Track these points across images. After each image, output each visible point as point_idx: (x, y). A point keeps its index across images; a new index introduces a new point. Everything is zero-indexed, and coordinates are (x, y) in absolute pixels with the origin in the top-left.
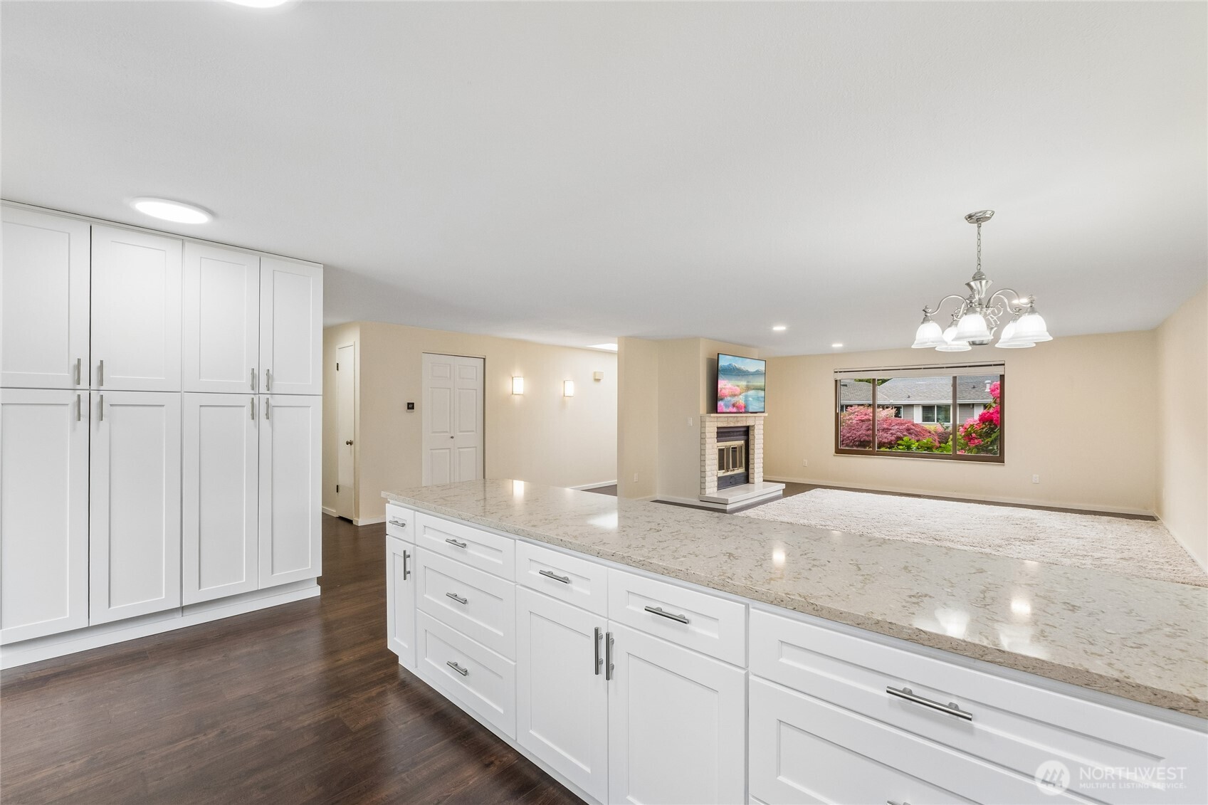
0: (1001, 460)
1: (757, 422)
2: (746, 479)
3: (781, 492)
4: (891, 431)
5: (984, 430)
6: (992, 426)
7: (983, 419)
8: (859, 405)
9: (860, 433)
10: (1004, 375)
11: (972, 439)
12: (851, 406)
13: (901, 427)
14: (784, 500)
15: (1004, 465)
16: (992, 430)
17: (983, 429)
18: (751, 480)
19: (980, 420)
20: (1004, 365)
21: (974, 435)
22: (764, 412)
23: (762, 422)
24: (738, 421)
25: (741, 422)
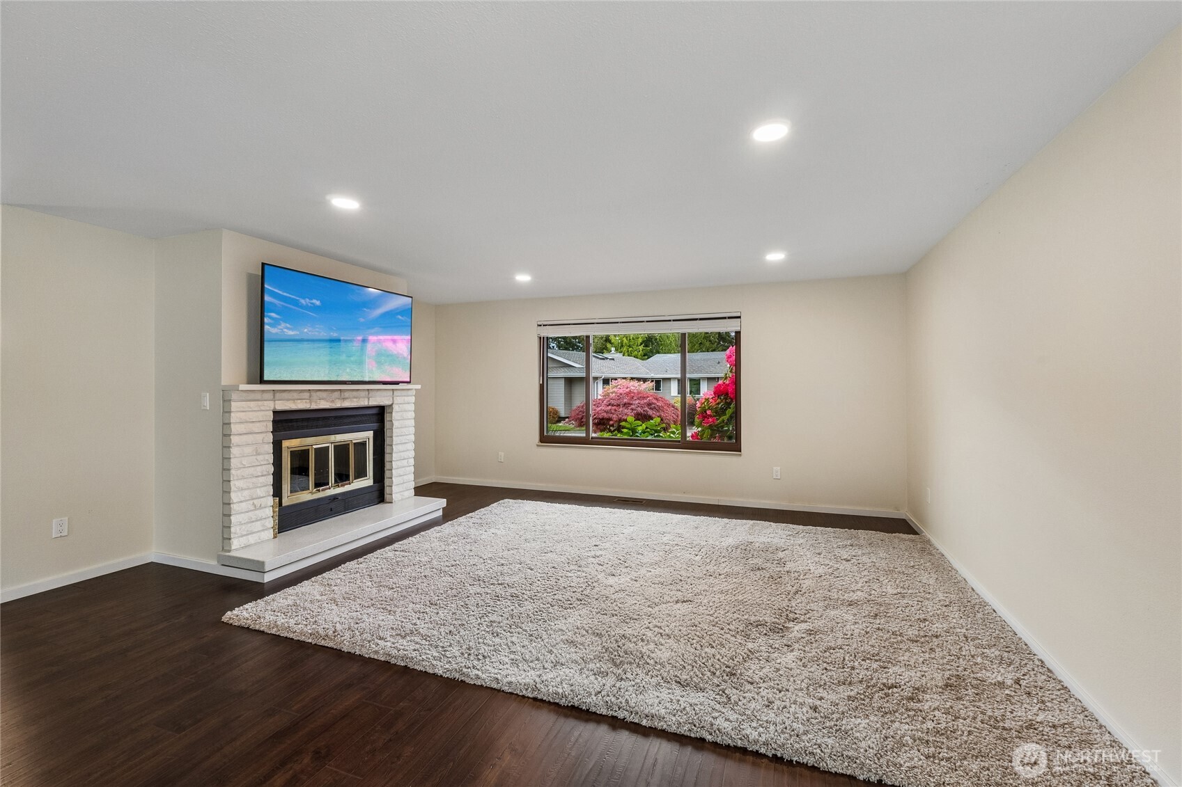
0: (735, 447)
1: (398, 400)
2: (379, 494)
3: (440, 513)
4: (633, 407)
5: (720, 406)
6: (729, 401)
7: (718, 392)
8: (624, 378)
9: (600, 409)
10: (740, 332)
11: (705, 417)
12: (616, 379)
13: (642, 402)
14: (447, 528)
15: (740, 455)
16: (728, 405)
17: (718, 404)
18: (387, 497)
19: (715, 393)
20: (740, 317)
21: (709, 412)
22: (409, 382)
23: (413, 399)
24: (344, 399)
25: (355, 400)
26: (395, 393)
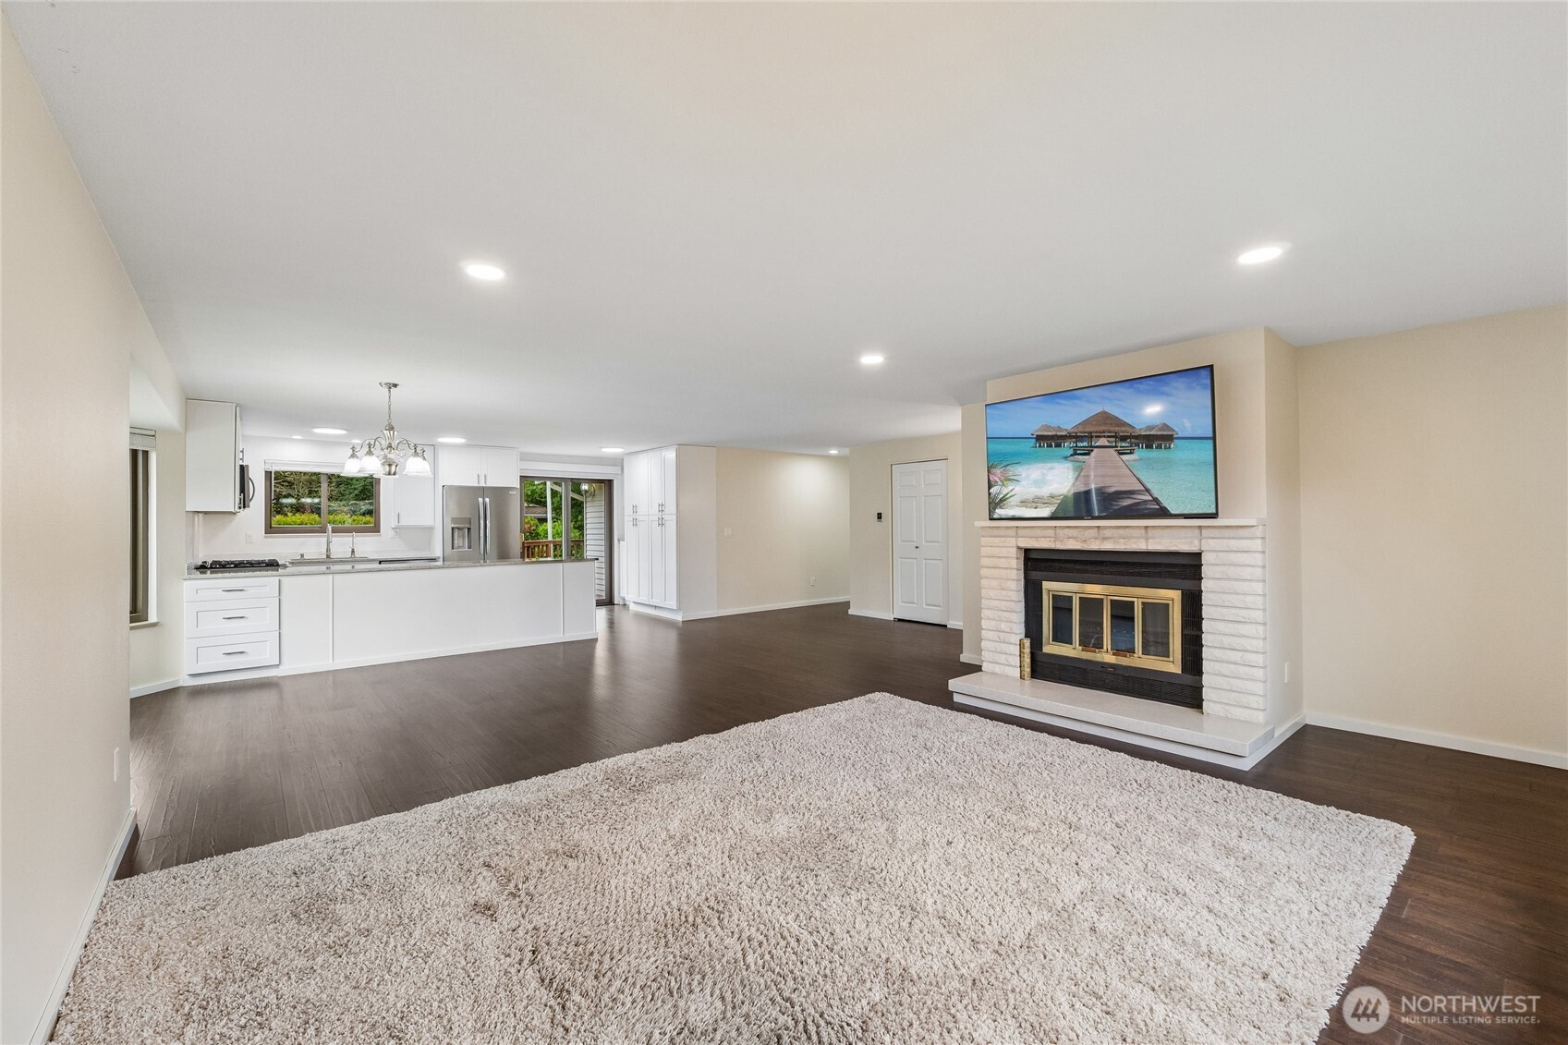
24: (1105, 539)
25: (1122, 540)
26: (1204, 531)
